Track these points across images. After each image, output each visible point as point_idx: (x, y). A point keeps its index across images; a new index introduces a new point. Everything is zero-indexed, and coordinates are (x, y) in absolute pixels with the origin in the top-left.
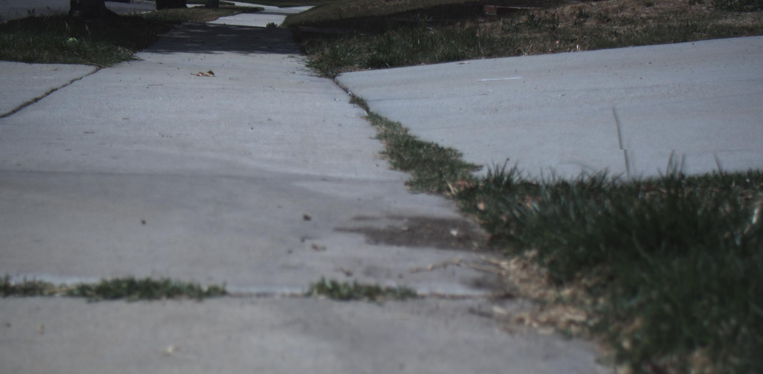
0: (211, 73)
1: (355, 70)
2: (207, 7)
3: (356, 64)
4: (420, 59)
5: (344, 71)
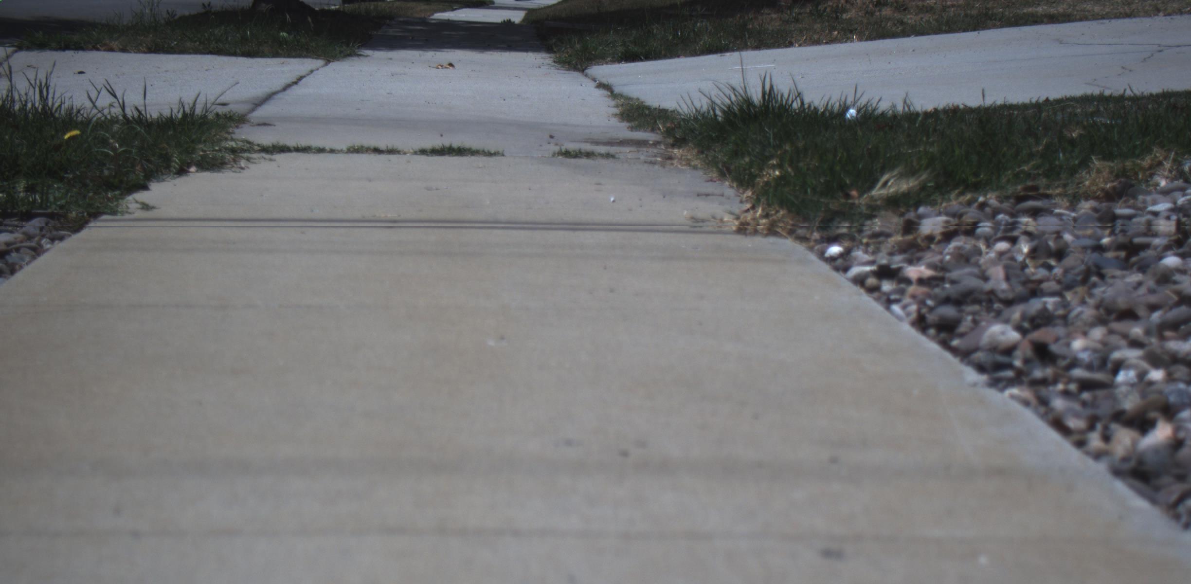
0: (451, 65)
1: (607, 63)
3: (607, 57)
4: (679, 52)
5: (595, 65)
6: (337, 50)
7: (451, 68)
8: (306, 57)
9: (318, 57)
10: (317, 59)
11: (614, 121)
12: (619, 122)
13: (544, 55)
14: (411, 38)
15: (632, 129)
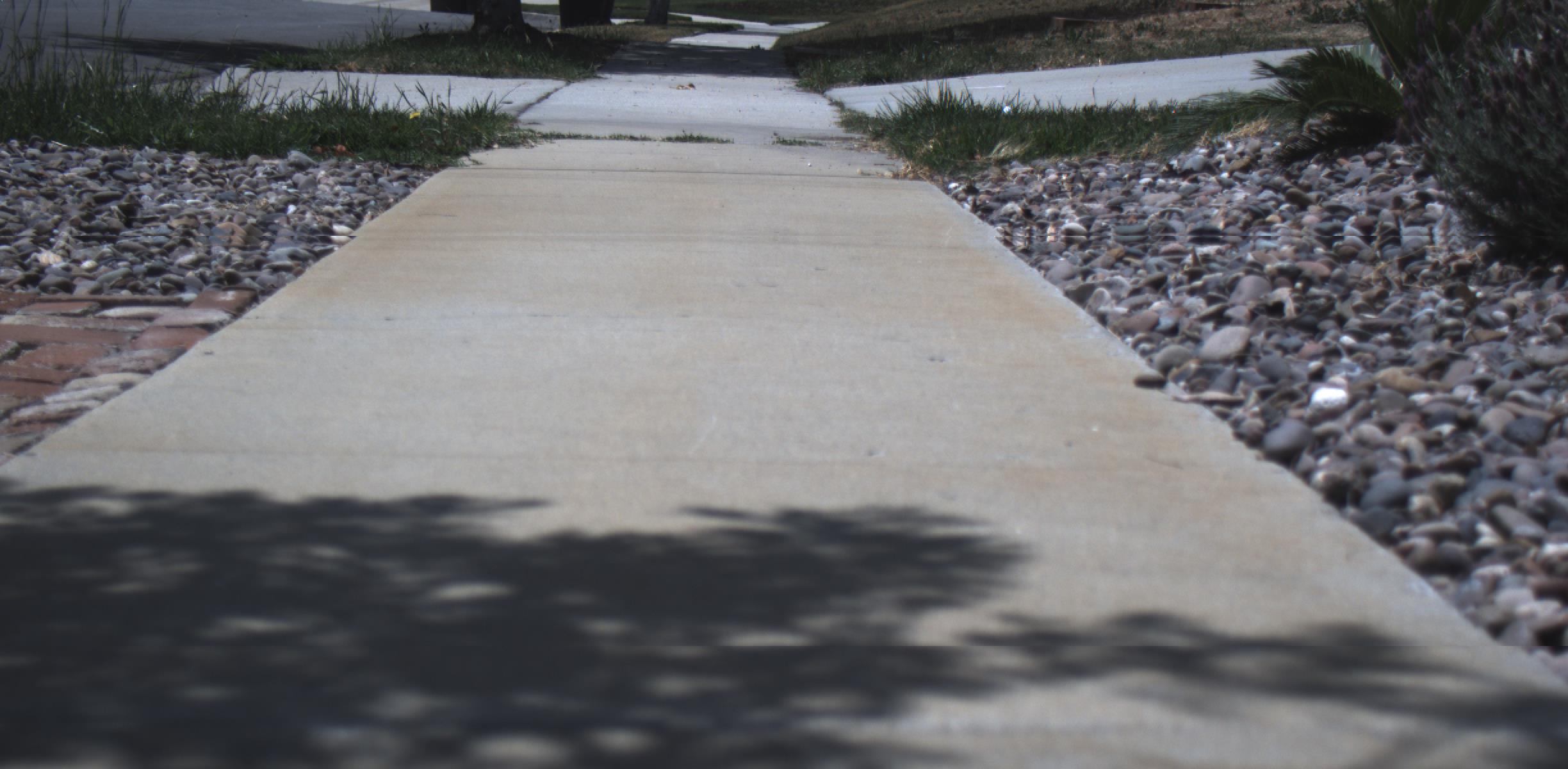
0: (692, 86)
1: (848, 86)
2: (647, 23)
5: (836, 87)
6: (576, 72)
7: (691, 89)
8: (546, 77)
9: (558, 78)
10: (557, 79)
11: (834, 127)
12: (839, 127)
13: (788, 80)
14: (648, 63)
15: (847, 131)
